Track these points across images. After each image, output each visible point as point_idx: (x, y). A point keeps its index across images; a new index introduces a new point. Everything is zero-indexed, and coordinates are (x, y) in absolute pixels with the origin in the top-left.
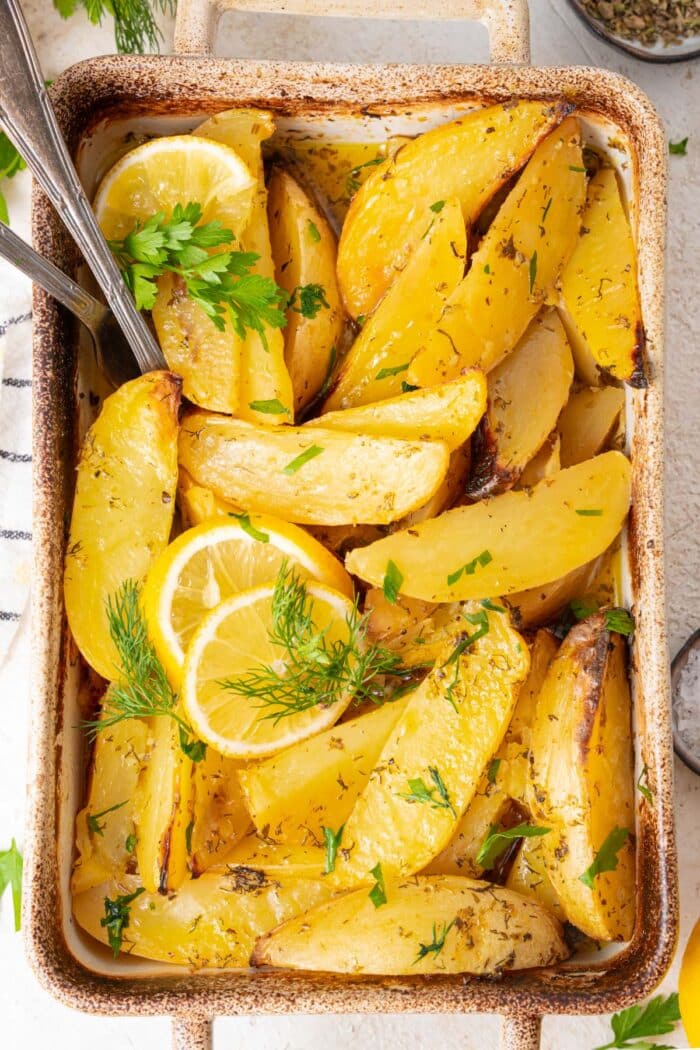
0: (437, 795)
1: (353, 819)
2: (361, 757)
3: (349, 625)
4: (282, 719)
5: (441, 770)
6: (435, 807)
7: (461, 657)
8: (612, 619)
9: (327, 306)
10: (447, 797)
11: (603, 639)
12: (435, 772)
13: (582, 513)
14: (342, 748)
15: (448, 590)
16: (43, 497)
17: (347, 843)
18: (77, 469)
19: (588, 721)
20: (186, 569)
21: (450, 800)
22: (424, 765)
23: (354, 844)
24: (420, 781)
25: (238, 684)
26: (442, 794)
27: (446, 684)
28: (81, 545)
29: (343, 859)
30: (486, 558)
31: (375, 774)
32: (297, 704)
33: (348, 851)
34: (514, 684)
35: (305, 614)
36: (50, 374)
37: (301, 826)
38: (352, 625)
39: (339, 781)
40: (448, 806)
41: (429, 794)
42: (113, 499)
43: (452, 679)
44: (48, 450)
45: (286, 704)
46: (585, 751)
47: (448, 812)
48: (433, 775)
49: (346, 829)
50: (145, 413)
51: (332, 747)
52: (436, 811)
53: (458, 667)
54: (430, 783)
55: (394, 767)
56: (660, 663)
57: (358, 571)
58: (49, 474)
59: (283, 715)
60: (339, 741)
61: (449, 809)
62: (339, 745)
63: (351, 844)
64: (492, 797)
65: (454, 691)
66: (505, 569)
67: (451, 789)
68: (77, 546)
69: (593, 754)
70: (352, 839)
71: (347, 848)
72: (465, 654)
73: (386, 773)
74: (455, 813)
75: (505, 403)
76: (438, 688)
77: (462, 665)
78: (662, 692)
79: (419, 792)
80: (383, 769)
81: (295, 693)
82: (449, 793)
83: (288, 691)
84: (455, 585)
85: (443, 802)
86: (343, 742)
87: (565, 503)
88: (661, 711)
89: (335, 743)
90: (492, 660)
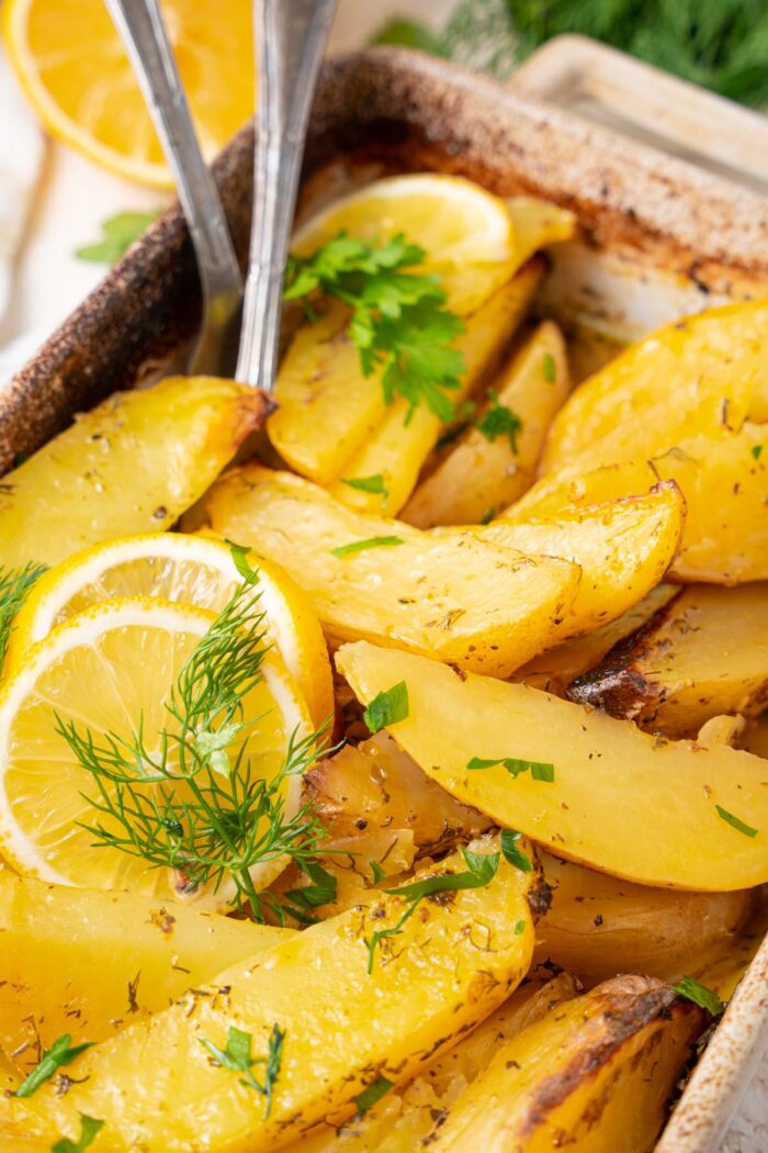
0: (261, 1072)
1: (111, 1046)
2: (188, 972)
3: (292, 751)
4: (110, 848)
5: (291, 1037)
6: (244, 1083)
7: (424, 902)
8: (690, 984)
9: (515, 451)
10: (273, 1079)
11: (661, 996)
12: (279, 1038)
13: (725, 815)
14: (167, 931)
15: (464, 773)
16: (9, 392)
17: (78, 1070)
18: (79, 417)
19: (567, 1078)
20: (122, 567)
21: (276, 1086)
22: (271, 1018)
23: (87, 1078)
24: (249, 1037)
25: (84, 744)
26: (268, 1071)
27: (379, 926)
28: (14, 490)
29: (56, 1089)
30: (544, 773)
31: (190, 999)
32: (146, 845)
33: (72, 1081)
34: (482, 972)
35: (238, 690)
36: (122, 284)
37: (31, 1019)
38: (296, 755)
39: (131, 987)
40: (265, 1092)
41: (251, 1063)
42: (95, 471)
43: (392, 925)
44: (56, 351)
45: (131, 831)
46: (536, 1119)
47: (259, 1102)
48: (274, 1038)
49: (92, 1050)
50: (206, 411)
51: (154, 920)
52: (242, 1090)
53: (410, 913)
54: (262, 1048)
55: (224, 998)
56: (738, 1040)
57: (351, 669)
58: (36, 374)
59: (114, 844)
60: (171, 920)
61: (266, 1100)
62: (165, 926)
63: (83, 1076)
64: (344, 1138)
65: (384, 941)
66: (565, 807)
67: (287, 1075)
68: (9, 487)
69: (546, 1135)
70: (90, 1070)
71: (72, 1076)
72: (433, 900)
73: (205, 1004)
74: (269, 1109)
75: (689, 628)
76: (363, 928)
77: (417, 913)
78: (718, 1084)
79: (236, 1055)
80: (206, 994)
81: (154, 825)
82: (279, 1076)
83: (146, 814)
84: (475, 774)
85: (265, 1083)
86: (174, 925)
87: (707, 788)
88: (700, 1113)
89: (162, 918)
90: (468, 927)
